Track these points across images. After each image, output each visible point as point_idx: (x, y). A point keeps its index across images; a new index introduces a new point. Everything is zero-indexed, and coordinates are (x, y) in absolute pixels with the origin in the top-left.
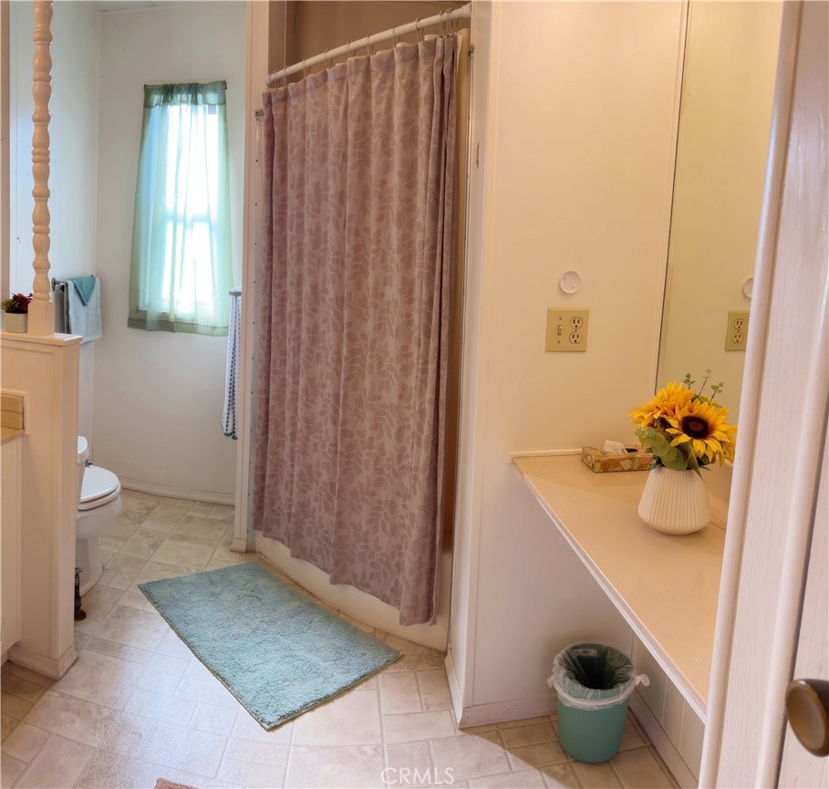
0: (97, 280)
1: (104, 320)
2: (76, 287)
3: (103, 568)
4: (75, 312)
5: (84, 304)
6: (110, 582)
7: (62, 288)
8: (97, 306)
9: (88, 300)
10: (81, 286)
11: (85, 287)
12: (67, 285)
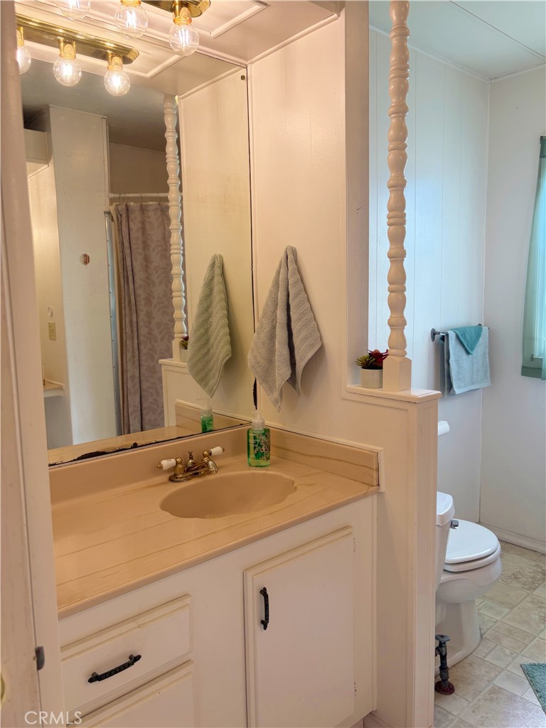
0: (485, 329)
1: (493, 368)
2: (457, 337)
3: (481, 636)
4: (457, 361)
5: (468, 353)
6: (487, 654)
7: (443, 338)
8: (484, 354)
9: (472, 349)
10: (464, 335)
11: (468, 337)
12: (447, 335)
